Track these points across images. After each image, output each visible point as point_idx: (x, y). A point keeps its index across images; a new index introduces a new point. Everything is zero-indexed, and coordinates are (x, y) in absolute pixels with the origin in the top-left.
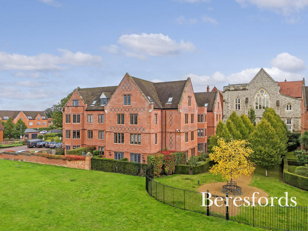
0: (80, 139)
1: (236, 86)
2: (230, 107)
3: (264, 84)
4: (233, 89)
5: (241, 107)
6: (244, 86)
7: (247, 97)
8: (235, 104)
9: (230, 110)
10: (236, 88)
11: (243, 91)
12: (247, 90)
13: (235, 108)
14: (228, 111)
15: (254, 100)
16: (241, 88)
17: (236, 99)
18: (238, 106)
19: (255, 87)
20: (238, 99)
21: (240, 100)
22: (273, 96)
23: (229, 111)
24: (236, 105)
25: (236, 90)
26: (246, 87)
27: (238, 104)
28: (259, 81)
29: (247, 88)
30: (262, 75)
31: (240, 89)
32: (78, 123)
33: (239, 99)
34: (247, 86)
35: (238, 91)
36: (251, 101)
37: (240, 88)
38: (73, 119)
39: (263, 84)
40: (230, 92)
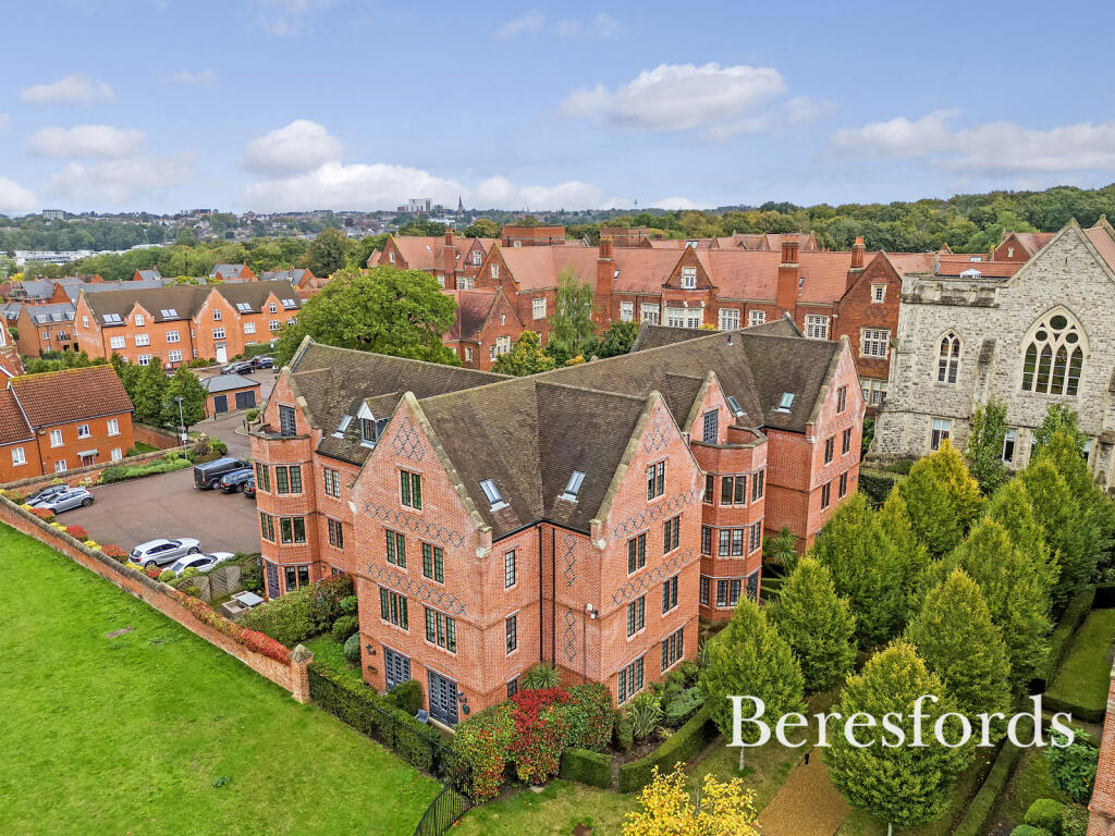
0: (307, 543)
1: (950, 287)
2: (915, 368)
3: (1074, 290)
4: (937, 299)
5: (959, 377)
6: (982, 289)
7: (988, 336)
8: (938, 357)
9: (916, 380)
10: (948, 294)
11: (977, 310)
12: (997, 306)
13: (935, 374)
14: (903, 384)
15: (1020, 352)
16: (972, 298)
17: (945, 341)
18: (948, 368)
19: (1032, 301)
20: (951, 341)
21: (961, 345)
22: (1102, 346)
23: (908, 384)
24: (943, 363)
25: (946, 302)
26: (992, 295)
27: (949, 359)
28: (1050, 276)
29: (996, 301)
30: (1066, 252)
31: (964, 300)
32: (294, 495)
33: (957, 342)
34: (997, 290)
35: (954, 310)
36: (1004, 357)
37: (965, 295)
38: (276, 481)
39: (1067, 291)
40: (920, 309)
